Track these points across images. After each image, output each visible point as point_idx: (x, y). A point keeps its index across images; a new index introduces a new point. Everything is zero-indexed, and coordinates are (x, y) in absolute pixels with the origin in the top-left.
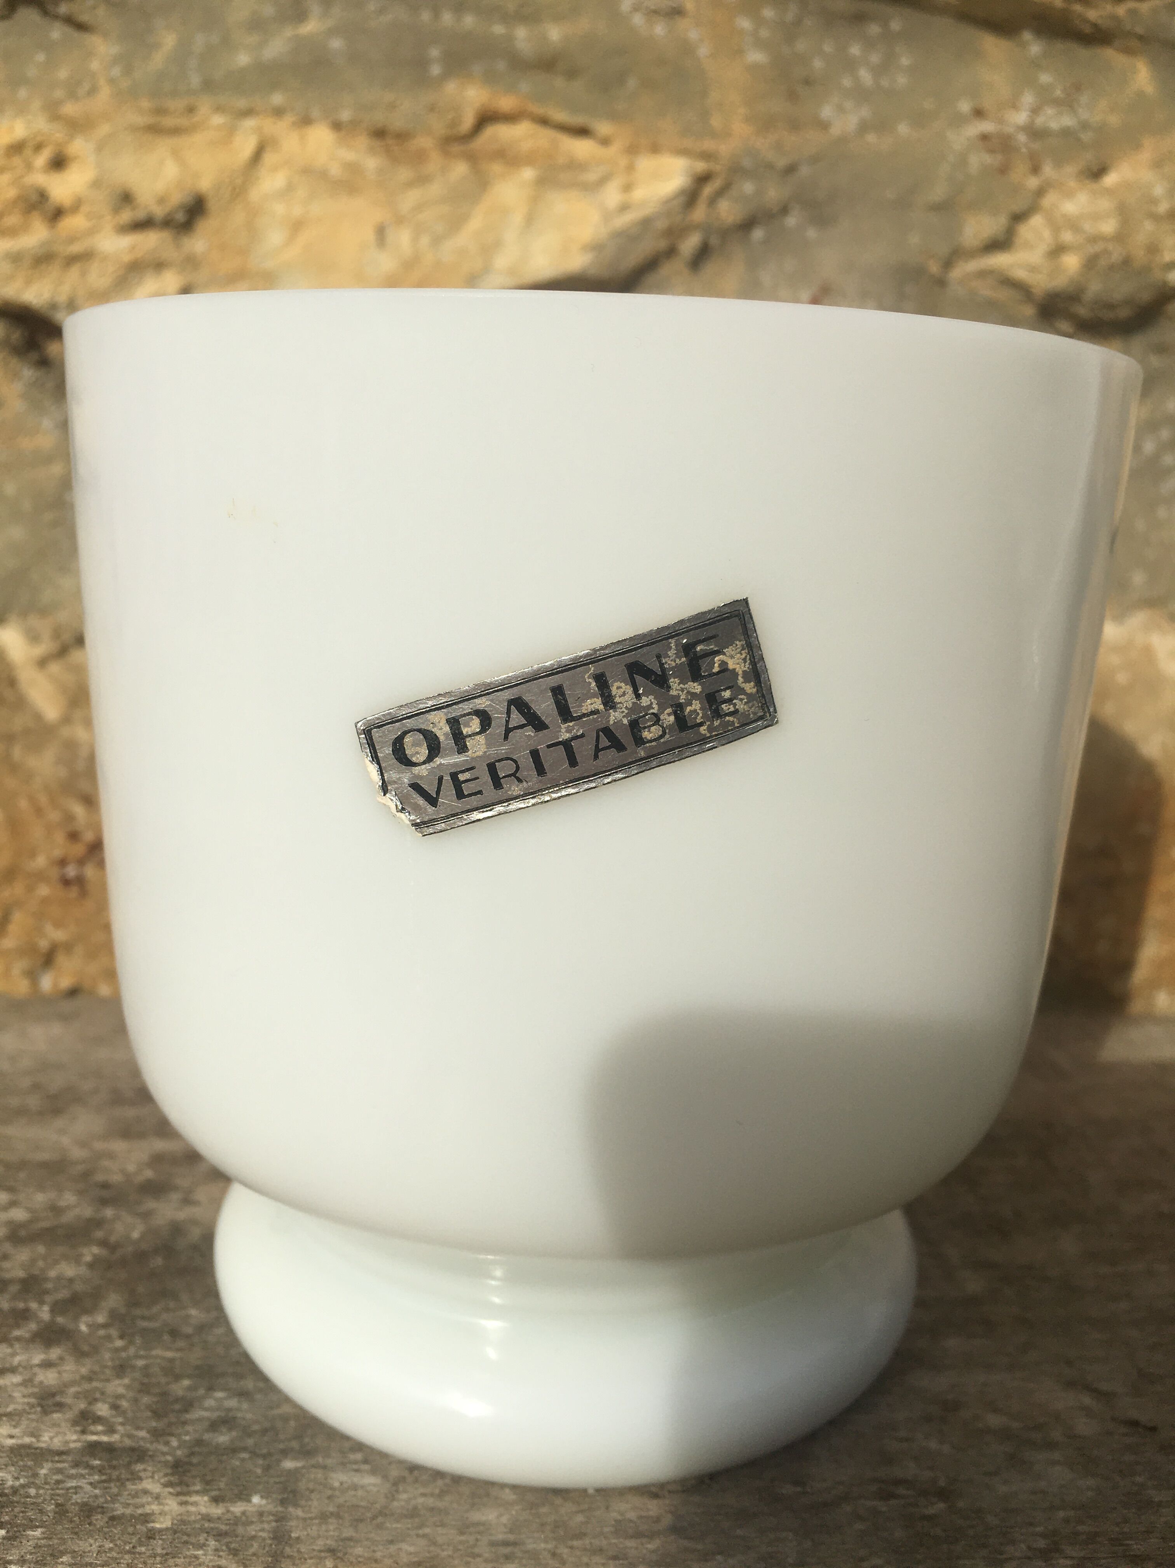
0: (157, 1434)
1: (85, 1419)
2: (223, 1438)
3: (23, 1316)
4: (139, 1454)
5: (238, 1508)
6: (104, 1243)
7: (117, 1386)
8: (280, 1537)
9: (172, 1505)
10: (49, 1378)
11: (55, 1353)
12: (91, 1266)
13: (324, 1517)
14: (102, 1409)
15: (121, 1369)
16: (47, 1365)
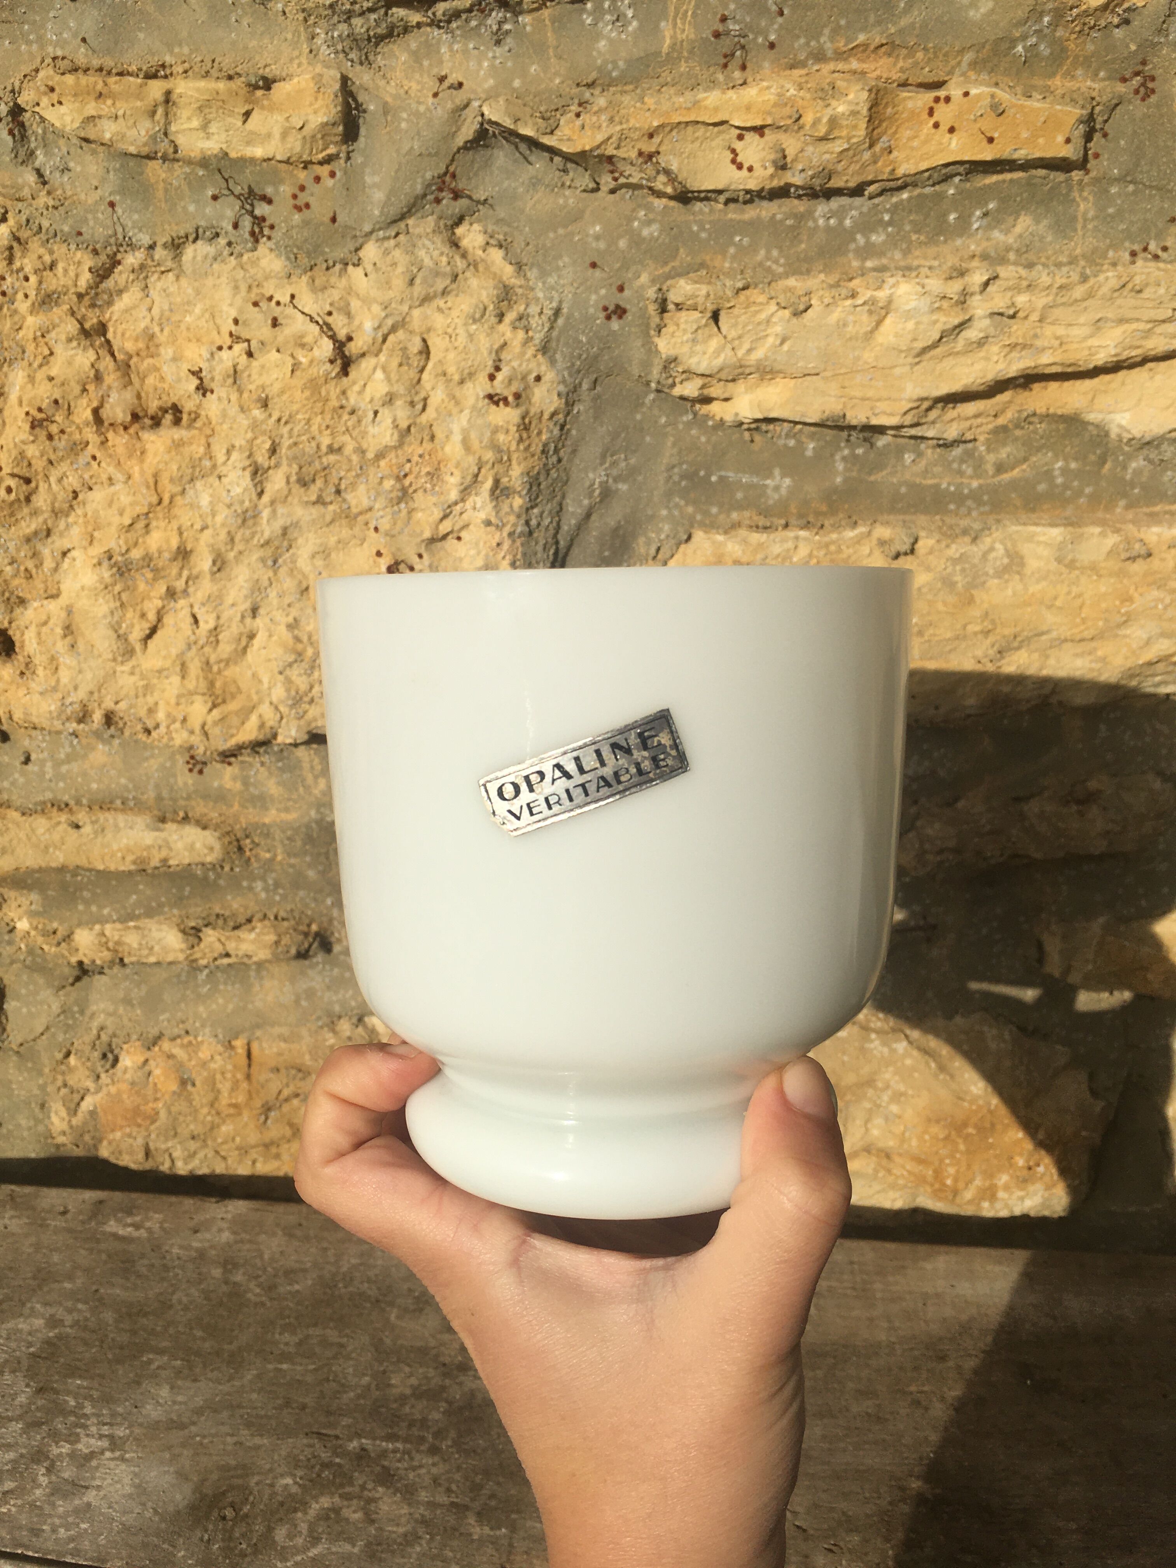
0: (473, 1500)
1: (449, 1490)
2: (493, 1503)
3: (422, 1439)
4: (466, 1508)
5: (498, 1533)
6: (447, 1401)
7: (457, 1477)
8: (511, 1545)
9: (478, 1529)
10: (434, 1470)
11: (436, 1459)
12: (444, 1413)
13: (524, 1539)
14: (454, 1487)
15: (459, 1468)
16: (434, 1465)
